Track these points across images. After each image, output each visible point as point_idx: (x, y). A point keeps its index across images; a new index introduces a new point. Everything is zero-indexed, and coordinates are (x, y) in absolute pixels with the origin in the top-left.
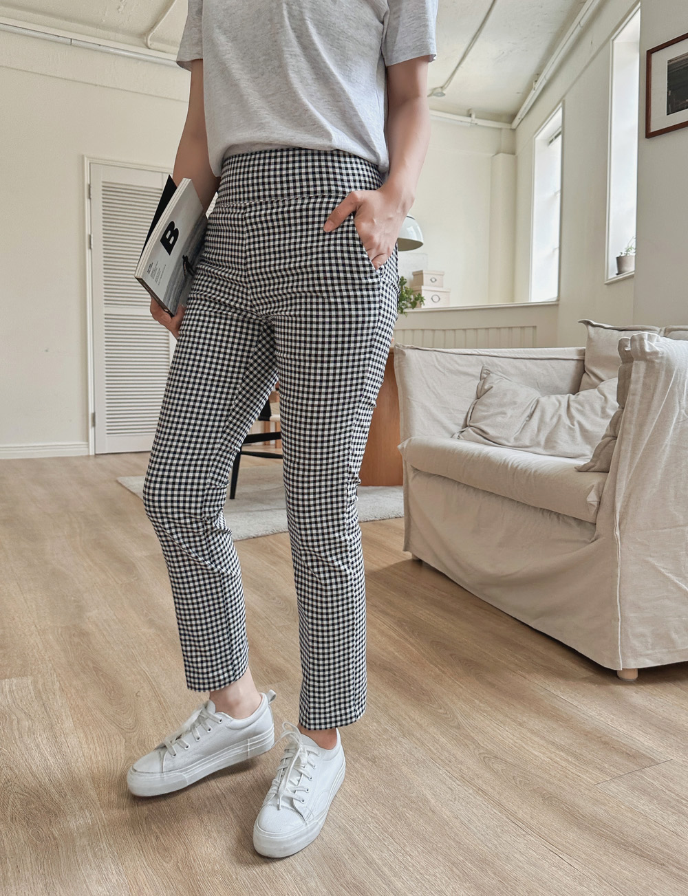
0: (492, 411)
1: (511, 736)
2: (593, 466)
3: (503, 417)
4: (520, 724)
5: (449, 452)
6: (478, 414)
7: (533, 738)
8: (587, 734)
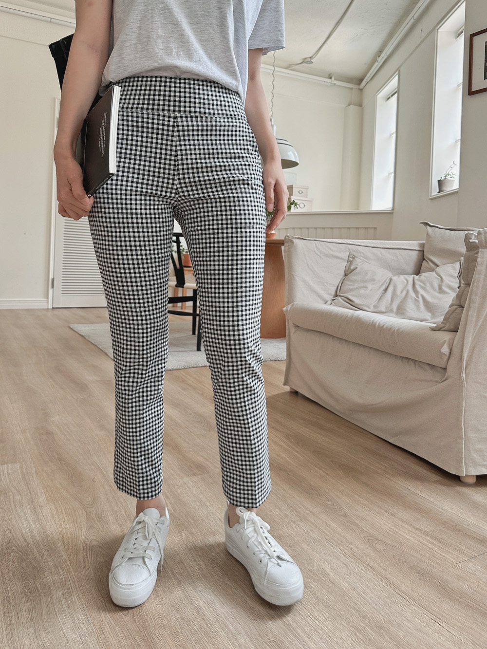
0: (356, 285)
1: (387, 524)
2: (443, 327)
3: (365, 290)
4: (392, 515)
5: (327, 314)
6: (345, 287)
7: (404, 525)
8: (444, 523)
